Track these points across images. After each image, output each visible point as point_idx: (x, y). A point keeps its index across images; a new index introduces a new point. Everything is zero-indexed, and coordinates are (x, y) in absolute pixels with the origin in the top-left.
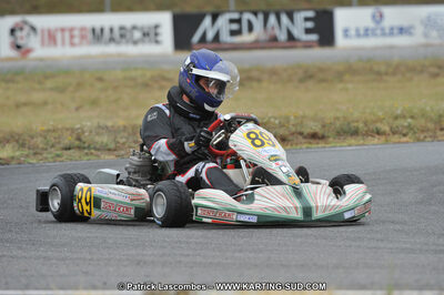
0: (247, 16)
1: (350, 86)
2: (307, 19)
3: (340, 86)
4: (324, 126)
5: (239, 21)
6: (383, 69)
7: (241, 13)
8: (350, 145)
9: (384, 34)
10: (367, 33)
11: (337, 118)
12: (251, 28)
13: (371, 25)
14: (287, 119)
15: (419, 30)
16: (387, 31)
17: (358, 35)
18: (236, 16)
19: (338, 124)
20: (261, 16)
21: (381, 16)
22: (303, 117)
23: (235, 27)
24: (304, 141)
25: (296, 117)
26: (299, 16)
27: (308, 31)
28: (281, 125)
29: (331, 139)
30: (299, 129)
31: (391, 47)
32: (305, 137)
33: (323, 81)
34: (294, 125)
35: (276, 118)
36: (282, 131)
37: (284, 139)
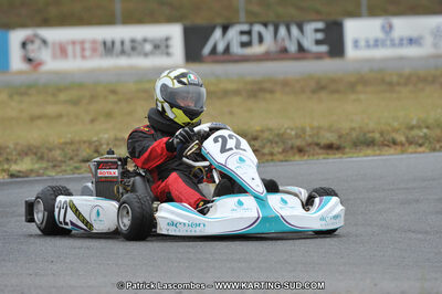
0: (257, 28)
1: (362, 97)
2: (317, 31)
3: (353, 97)
4: (340, 137)
5: (249, 33)
6: (395, 79)
7: (251, 24)
8: (366, 156)
9: (393, 45)
10: (377, 43)
11: (353, 129)
12: (261, 39)
13: (380, 35)
14: (304, 130)
15: (429, 40)
16: (397, 42)
17: (368, 46)
18: (245, 28)
19: (354, 135)
20: (271, 28)
21: (391, 27)
22: (319, 128)
23: (245, 38)
24: (320, 151)
25: (312, 128)
26: (310, 28)
27: (318, 42)
28: (298, 136)
29: (347, 150)
30: (316, 140)
31: (401, 58)
32: (322, 148)
33: (337, 91)
34: (310, 136)
35: (292, 129)
36: (298, 142)
37: (300, 150)
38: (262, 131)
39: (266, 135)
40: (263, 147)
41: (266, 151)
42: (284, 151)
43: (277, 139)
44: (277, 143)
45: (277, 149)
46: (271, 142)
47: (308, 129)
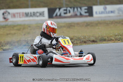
0: (69, 9)
1: (100, 27)
2: (85, 9)
3: (97, 27)
4: (96, 38)
5: (66, 10)
6: (109, 22)
7: (67, 8)
9: (107, 13)
10: (102, 13)
11: (99, 36)
12: (70, 12)
13: (103, 10)
14: (85, 36)
15: (117, 12)
16: (108, 12)
17: (100, 13)
18: (65, 8)
19: (100, 38)
20: (72, 9)
21: (106, 8)
22: (90, 36)
23: (65, 12)
24: (90, 42)
25: (88, 36)
26: (83, 8)
27: (86, 12)
28: (84, 38)
29: (98, 42)
32: (91, 42)
33: (92, 26)
34: (88, 38)
35: (82, 36)
36: (84, 40)
37: (85, 42)
38: (74, 37)
39: (75, 38)
40: (74, 41)
41: (75, 42)
42: (80, 43)
43: (78, 39)
44: (78, 40)
45: (78, 42)
46: (77, 40)
47: (87, 36)
